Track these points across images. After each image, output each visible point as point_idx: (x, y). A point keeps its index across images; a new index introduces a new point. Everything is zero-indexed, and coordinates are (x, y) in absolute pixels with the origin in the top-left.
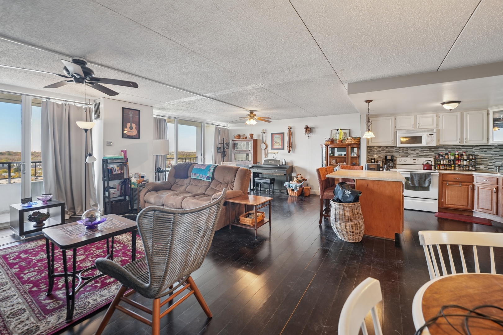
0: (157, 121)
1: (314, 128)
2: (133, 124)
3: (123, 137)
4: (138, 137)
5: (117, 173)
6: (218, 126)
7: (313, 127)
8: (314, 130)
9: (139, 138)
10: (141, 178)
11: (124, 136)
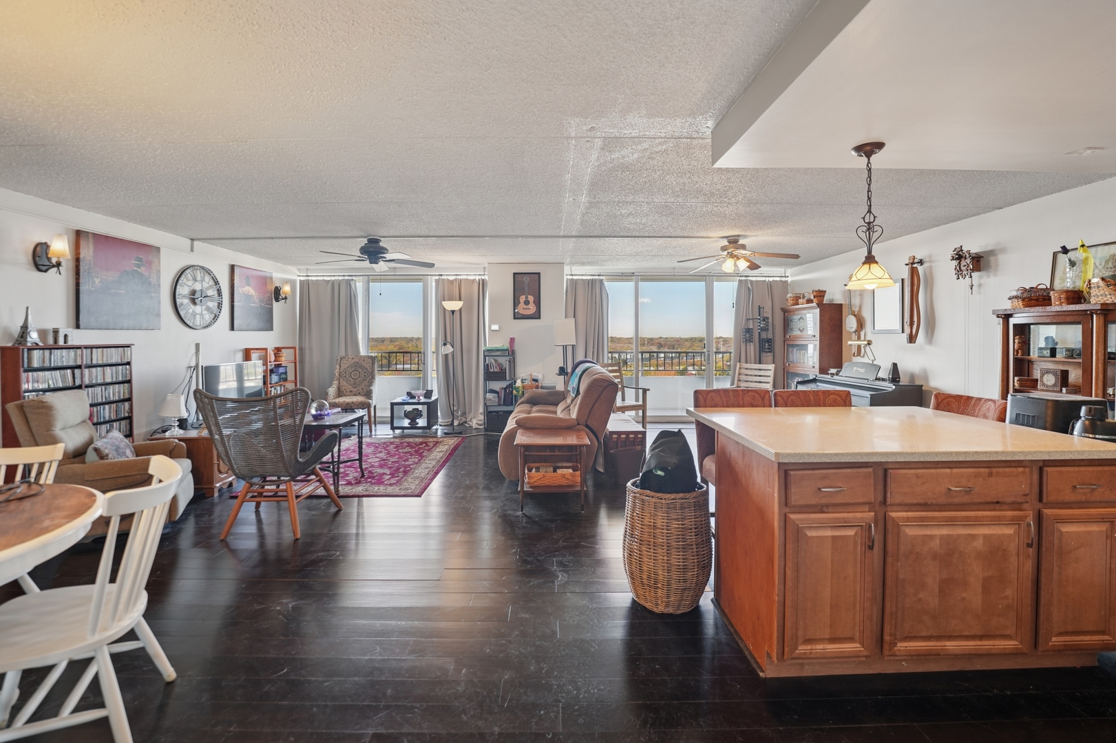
0: (587, 285)
1: (991, 253)
2: (529, 296)
3: (515, 318)
4: (537, 316)
5: (496, 370)
6: (749, 278)
7: (989, 248)
8: (992, 258)
9: (539, 318)
10: (533, 382)
11: (517, 316)
